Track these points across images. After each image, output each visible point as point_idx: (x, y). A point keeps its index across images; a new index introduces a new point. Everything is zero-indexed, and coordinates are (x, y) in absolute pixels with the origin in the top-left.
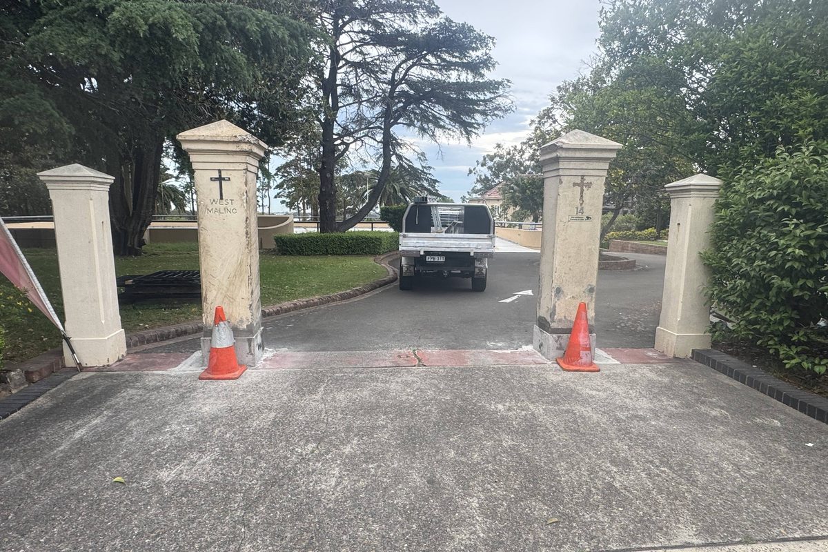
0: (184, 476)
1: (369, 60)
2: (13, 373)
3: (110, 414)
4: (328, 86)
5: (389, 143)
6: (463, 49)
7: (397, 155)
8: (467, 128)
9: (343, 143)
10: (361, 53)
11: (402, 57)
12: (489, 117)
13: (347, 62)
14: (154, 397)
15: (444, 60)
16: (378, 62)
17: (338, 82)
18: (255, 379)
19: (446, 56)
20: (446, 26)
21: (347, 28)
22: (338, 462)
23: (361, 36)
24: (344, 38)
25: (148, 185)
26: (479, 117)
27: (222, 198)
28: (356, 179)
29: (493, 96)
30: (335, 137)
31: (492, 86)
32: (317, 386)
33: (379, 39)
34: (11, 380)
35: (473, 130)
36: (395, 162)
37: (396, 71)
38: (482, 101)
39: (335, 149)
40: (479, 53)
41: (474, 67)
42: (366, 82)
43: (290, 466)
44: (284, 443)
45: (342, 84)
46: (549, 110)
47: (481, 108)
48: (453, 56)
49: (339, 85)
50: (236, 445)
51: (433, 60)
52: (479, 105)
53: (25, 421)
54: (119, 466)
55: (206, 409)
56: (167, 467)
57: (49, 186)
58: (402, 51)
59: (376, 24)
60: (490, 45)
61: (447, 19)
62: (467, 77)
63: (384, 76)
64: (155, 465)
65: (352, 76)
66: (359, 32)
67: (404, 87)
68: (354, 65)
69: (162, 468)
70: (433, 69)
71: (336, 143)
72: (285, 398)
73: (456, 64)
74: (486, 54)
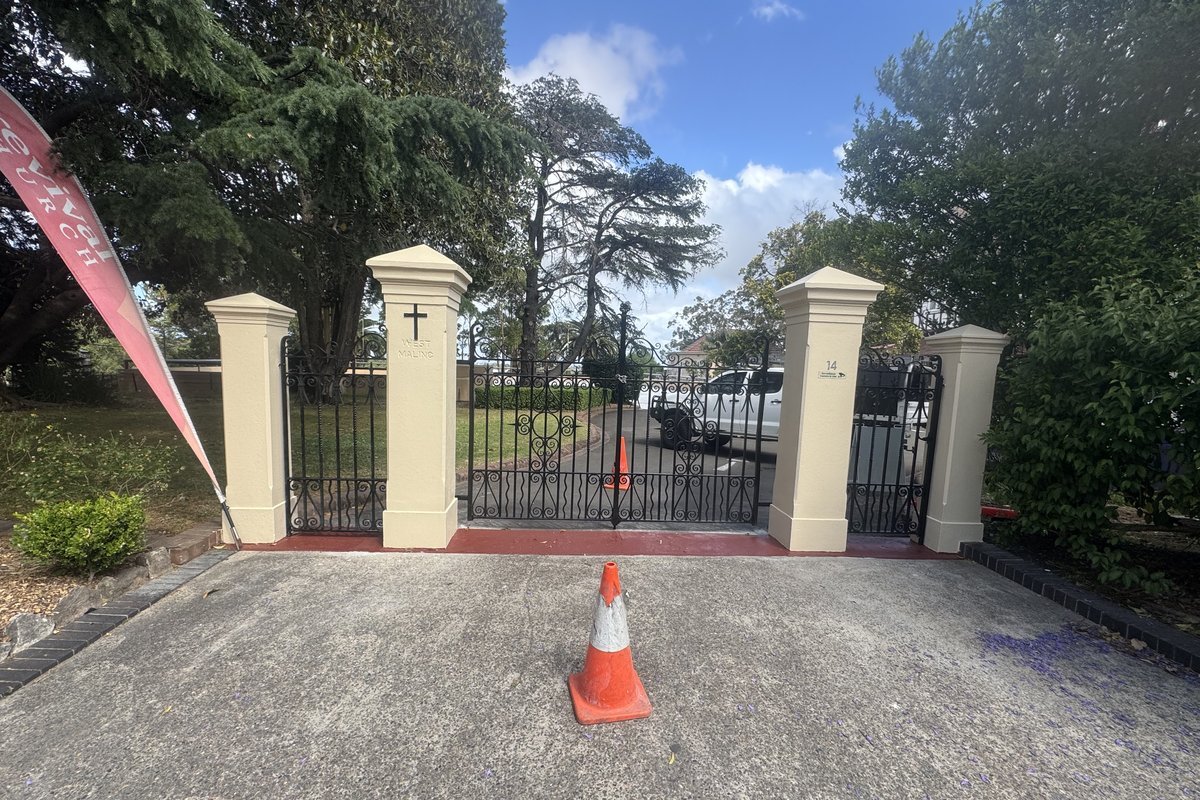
0: (341, 724)
1: (576, 202)
2: (154, 553)
3: (262, 615)
4: (534, 229)
5: (594, 292)
6: (673, 193)
7: (601, 303)
8: (673, 278)
9: (547, 289)
10: (569, 194)
11: (610, 200)
12: (698, 265)
13: (555, 203)
14: (320, 591)
15: (654, 203)
16: (586, 204)
17: (545, 225)
18: (444, 567)
19: (655, 199)
20: (656, 168)
21: (556, 167)
22: (548, 705)
23: (570, 176)
24: (552, 178)
25: (347, 330)
26: (687, 265)
27: (416, 338)
28: (557, 329)
29: (702, 242)
30: (539, 283)
31: (703, 232)
32: (519, 580)
33: (588, 180)
34: (150, 561)
35: (680, 279)
36: (599, 313)
37: (603, 214)
38: (690, 247)
39: (537, 295)
40: (689, 197)
41: (683, 212)
42: (574, 227)
43: (483, 711)
44: (476, 671)
45: (548, 227)
46: (761, 258)
47: (691, 254)
48: (663, 200)
49: (545, 228)
50: (415, 671)
51: (641, 203)
52: (688, 252)
53: (156, 623)
54: (259, 702)
55: (382, 611)
56: (320, 708)
57: (218, 319)
58: (610, 193)
59: (585, 163)
60: (701, 189)
61: (658, 160)
62: (674, 221)
63: (592, 219)
64: (305, 703)
65: (558, 219)
66: (567, 172)
67: (611, 231)
68: (562, 207)
69: (315, 708)
70: (642, 212)
71: (539, 289)
72: (480, 597)
73: (665, 208)
74: (697, 198)
